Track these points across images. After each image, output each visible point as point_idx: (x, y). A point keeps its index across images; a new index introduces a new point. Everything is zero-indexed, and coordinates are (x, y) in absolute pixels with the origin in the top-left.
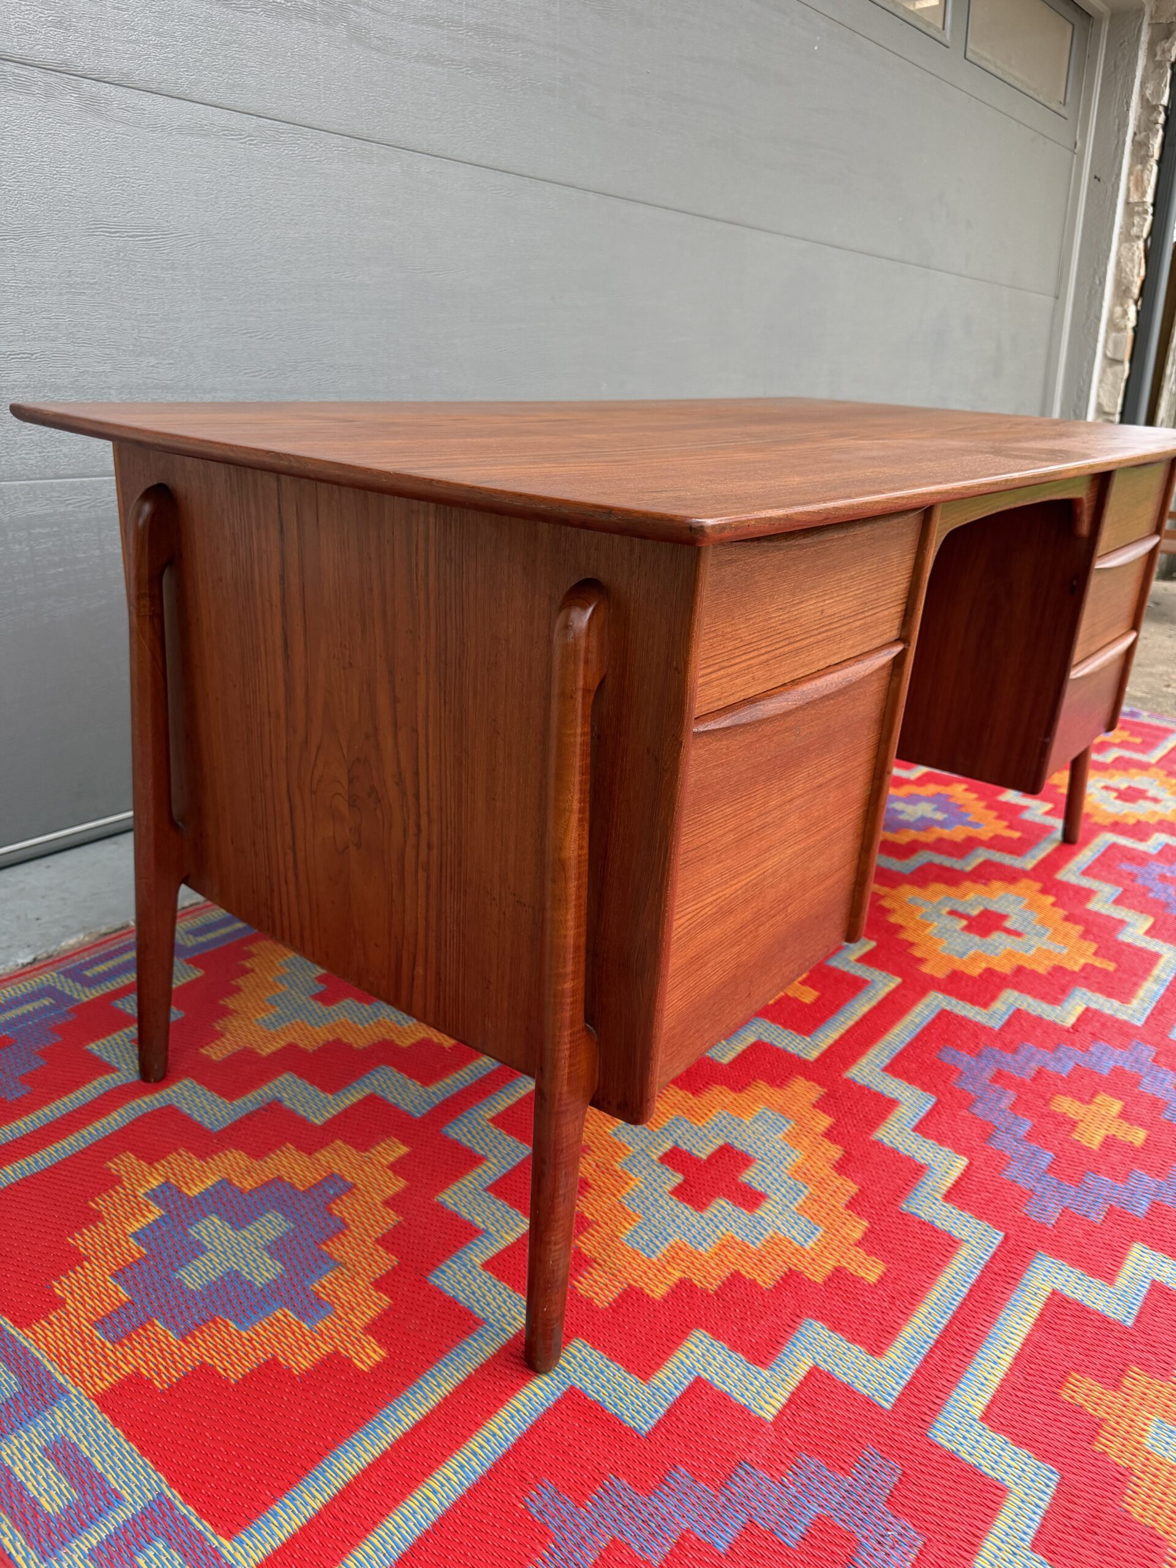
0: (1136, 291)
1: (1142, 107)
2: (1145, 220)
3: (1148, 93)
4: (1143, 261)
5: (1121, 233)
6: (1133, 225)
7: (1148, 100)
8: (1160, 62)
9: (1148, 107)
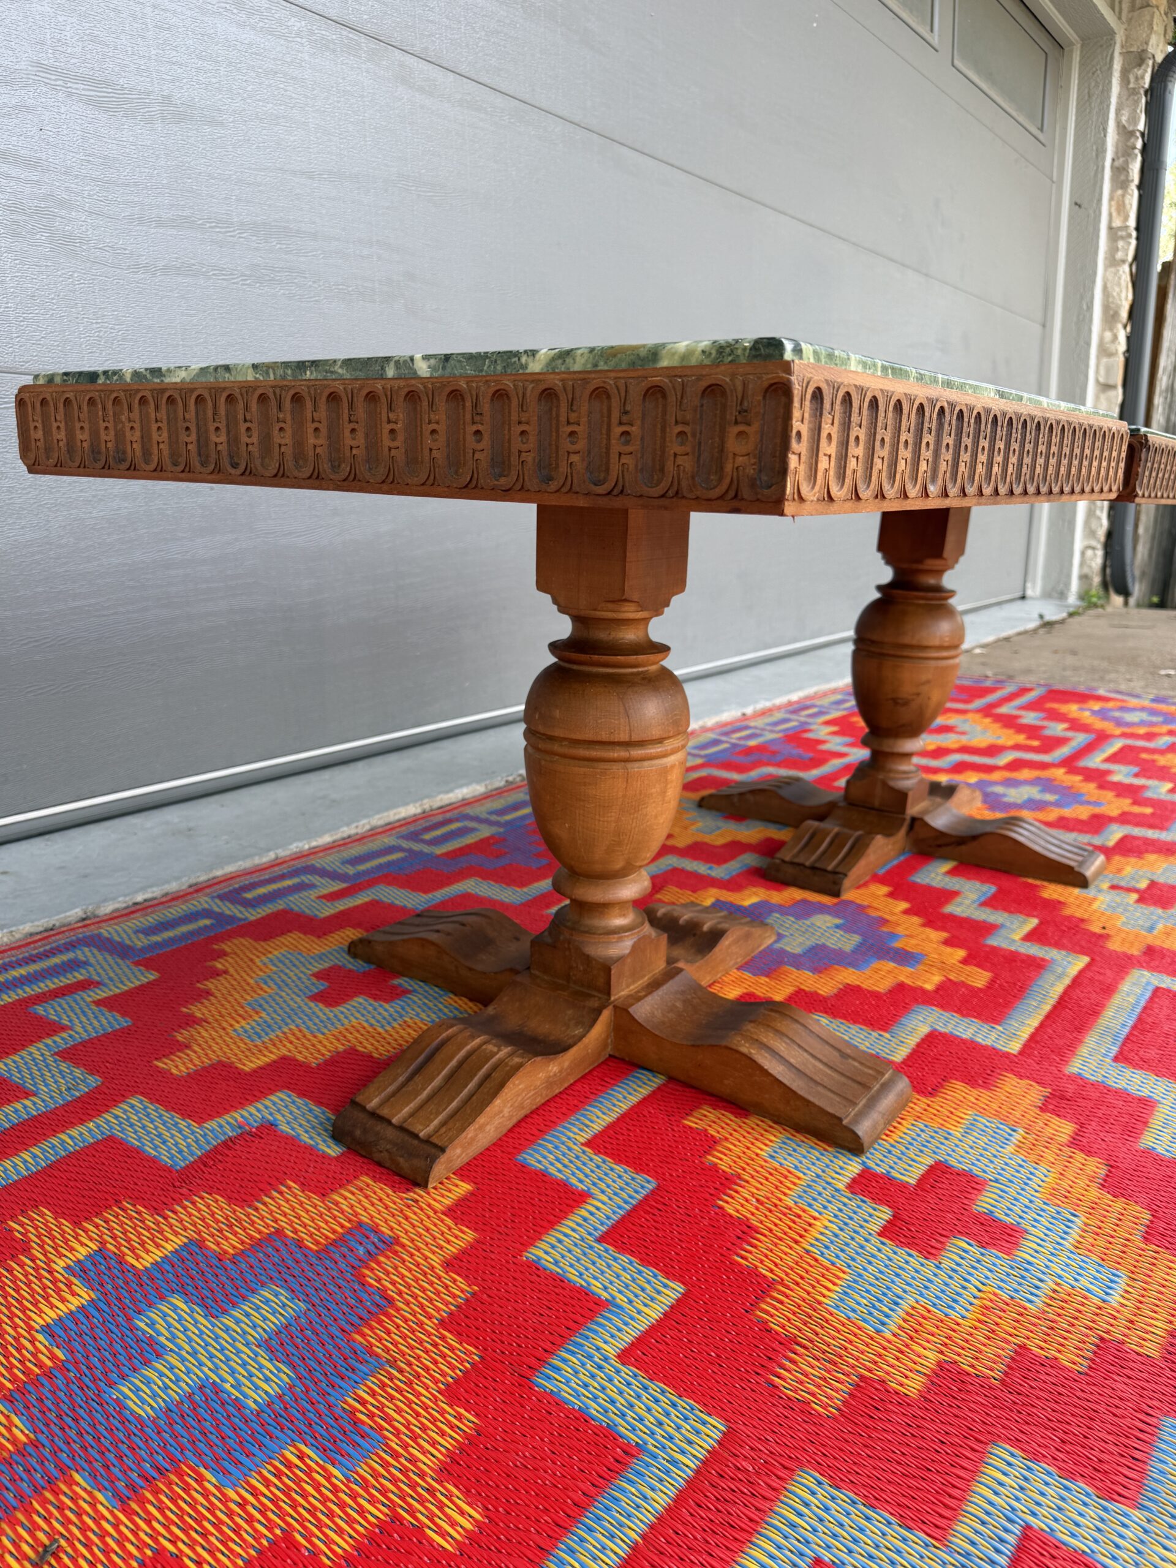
0: (1124, 314)
1: (1118, 134)
2: (1129, 243)
3: (1124, 119)
4: (1130, 285)
5: (1106, 258)
6: (1117, 249)
7: (1124, 127)
8: (1134, 89)
9: (1126, 133)
